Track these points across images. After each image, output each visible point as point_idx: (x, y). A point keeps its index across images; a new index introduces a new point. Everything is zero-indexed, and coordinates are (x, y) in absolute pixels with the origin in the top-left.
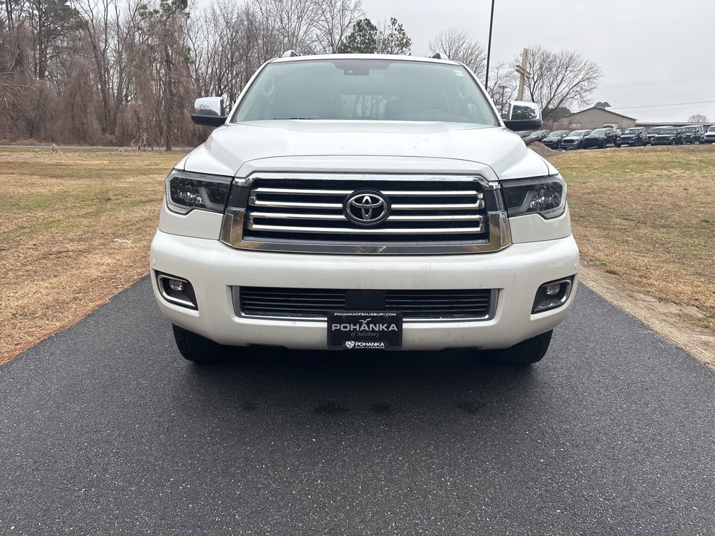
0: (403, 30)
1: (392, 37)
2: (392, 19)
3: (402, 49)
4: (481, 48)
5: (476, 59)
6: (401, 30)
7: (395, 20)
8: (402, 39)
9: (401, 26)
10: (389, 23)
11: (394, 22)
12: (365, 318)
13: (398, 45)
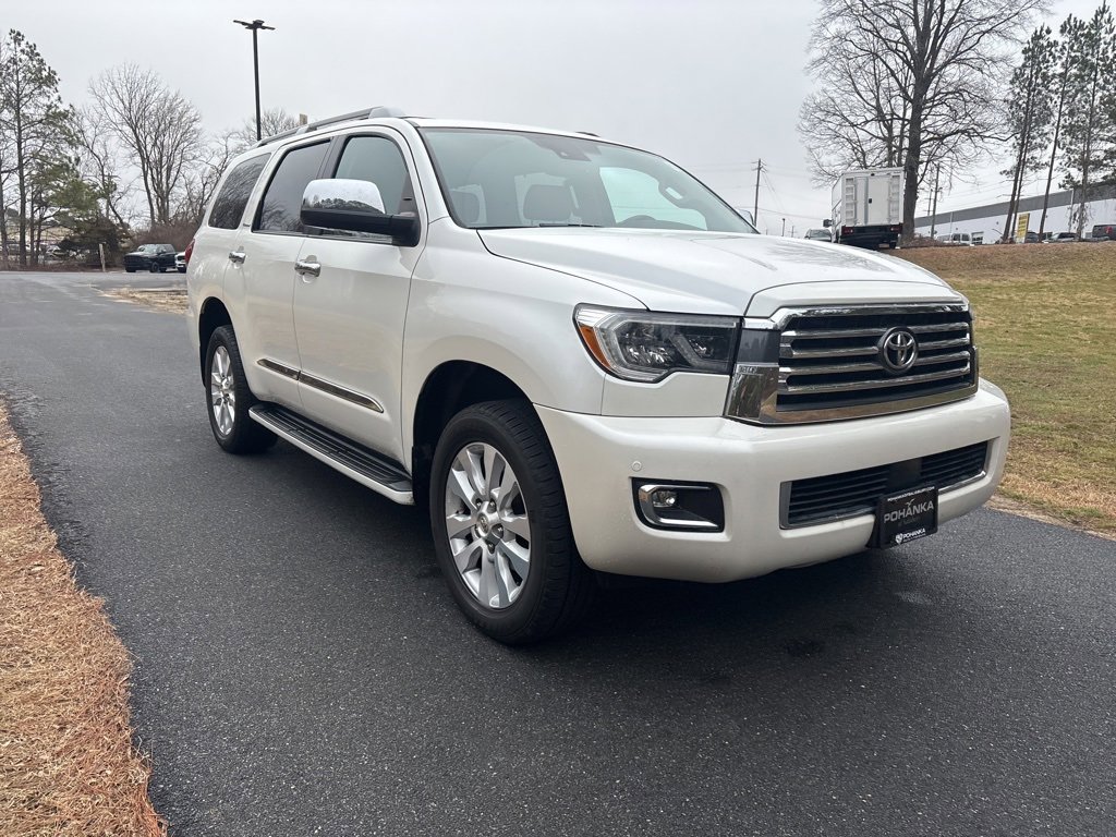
0: (38, 54)
1: (15, 63)
2: (12, 31)
3: (40, 87)
4: (187, 101)
5: (180, 119)
6: (32, 53)
7: (19, 34)
8: (40, 70)
9: (33, 48)
10: (8, 39)
11: (17, 37)
12: (909, 498)
13: (33, 81)
